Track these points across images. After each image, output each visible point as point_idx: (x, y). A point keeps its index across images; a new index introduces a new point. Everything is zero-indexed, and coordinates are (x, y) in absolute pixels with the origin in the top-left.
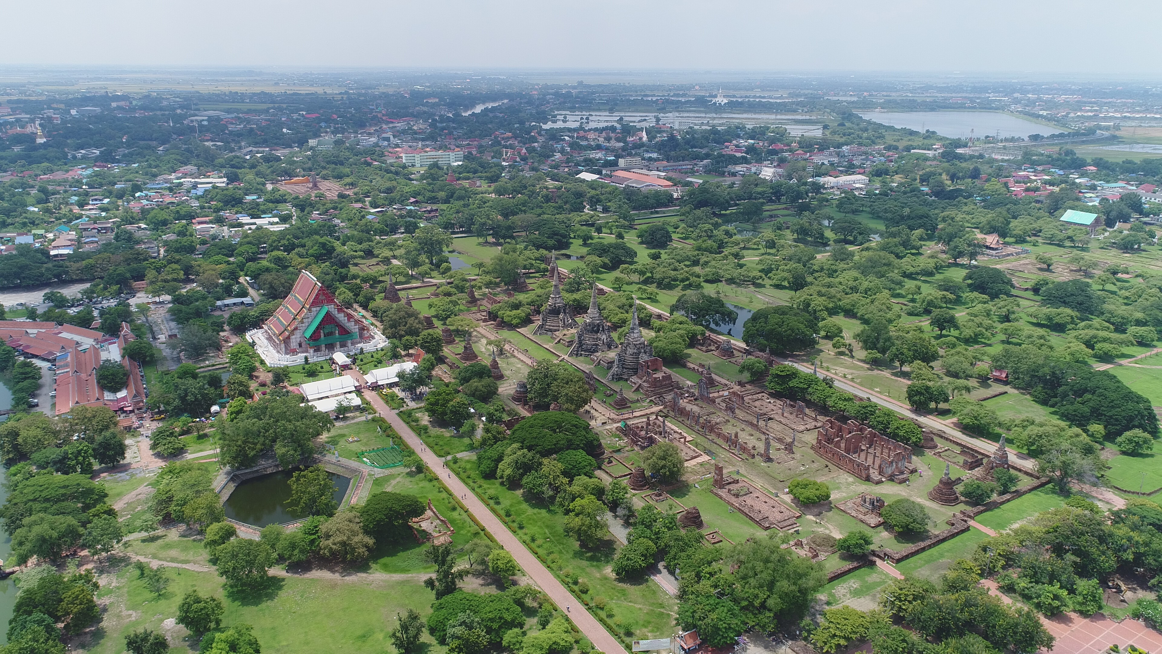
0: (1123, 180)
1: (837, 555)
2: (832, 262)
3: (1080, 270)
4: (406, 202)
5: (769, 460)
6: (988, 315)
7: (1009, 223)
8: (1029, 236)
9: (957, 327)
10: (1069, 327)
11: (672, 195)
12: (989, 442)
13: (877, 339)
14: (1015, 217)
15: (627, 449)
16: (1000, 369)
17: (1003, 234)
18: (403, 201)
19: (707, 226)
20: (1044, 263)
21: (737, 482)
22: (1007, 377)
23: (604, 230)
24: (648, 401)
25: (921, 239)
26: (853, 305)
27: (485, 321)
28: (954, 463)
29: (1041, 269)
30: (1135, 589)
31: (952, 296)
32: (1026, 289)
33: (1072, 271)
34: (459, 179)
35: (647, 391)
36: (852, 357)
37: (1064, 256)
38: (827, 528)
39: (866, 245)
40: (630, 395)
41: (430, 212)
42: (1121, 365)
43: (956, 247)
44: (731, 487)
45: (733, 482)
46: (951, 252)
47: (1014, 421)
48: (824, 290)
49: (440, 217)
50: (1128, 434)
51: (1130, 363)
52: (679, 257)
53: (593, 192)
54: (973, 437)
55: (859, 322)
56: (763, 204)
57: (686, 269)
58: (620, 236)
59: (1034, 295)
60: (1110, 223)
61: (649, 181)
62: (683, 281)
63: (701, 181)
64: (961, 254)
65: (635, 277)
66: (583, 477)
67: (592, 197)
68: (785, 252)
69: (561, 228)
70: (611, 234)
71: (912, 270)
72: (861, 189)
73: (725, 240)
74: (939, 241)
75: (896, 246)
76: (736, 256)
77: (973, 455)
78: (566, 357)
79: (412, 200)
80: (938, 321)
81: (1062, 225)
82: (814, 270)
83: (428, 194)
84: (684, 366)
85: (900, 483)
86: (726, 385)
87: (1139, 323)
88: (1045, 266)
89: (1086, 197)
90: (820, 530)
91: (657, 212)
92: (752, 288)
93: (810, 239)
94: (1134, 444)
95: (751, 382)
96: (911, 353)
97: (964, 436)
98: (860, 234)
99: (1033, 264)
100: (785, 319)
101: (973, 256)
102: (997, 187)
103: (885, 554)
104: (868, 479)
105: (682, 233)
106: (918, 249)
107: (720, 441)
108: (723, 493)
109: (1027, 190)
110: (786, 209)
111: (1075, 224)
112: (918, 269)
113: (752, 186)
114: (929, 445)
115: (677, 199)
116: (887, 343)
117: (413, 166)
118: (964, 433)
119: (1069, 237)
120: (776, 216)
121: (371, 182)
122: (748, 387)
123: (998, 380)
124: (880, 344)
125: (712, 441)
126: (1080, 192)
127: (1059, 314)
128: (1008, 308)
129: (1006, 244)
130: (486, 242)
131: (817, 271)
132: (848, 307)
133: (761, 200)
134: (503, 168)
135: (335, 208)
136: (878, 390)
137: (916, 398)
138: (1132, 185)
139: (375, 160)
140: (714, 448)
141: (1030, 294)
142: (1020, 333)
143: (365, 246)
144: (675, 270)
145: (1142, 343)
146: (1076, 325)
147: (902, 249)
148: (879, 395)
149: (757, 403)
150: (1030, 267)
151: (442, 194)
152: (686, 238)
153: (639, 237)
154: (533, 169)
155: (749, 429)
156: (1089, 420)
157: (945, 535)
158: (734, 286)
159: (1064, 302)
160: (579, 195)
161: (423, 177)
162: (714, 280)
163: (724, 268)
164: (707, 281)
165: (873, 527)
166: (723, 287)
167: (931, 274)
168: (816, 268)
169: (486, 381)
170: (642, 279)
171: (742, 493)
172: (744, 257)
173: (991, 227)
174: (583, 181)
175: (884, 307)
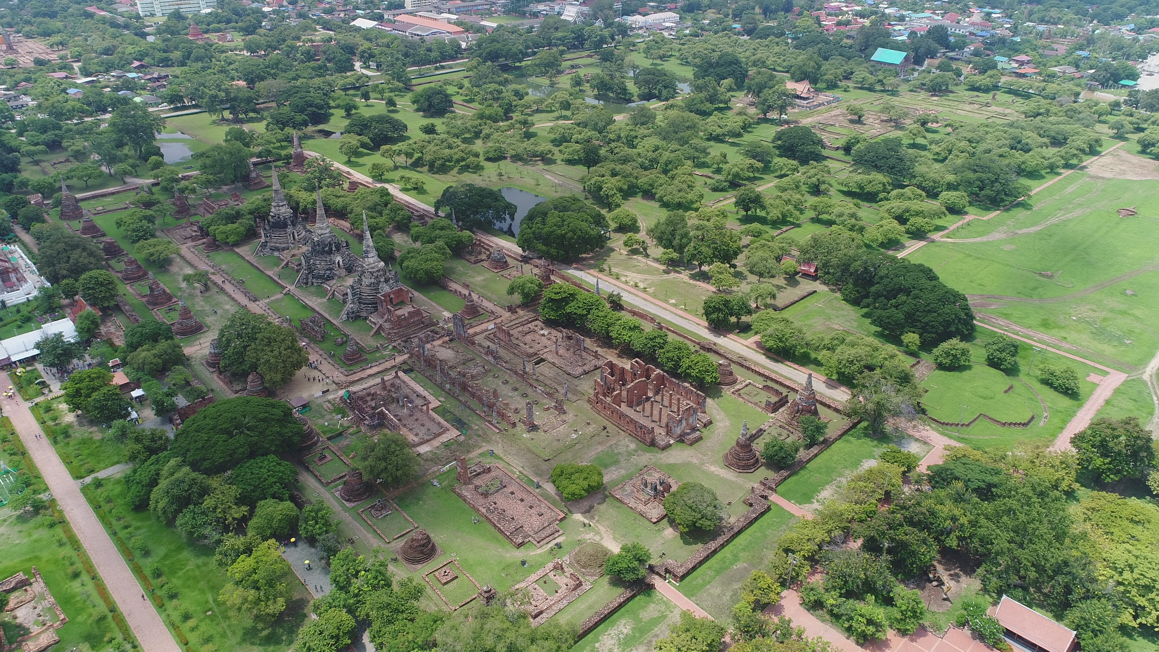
0: (929, 9)
1: (607, 578)
2: (631, 127)
3: (890, 120)
4: (127, 67)
5: (533, 428)
6: (797, 187)
7: (820, 67)
8: (840, 80)
9: (763, 207)
10: (882, 195)
11: (459, 46)
12: (796, 366)
13: (673, 235)
14: (826, 59)
15: (351, 430)
16: (808, 262)
17: (814, 81)
18: (123, 66)
19: (494, 86)
20: (855, 114)
21: (489, 470)
22: (816, 271)
23: (371, 95)
24: (390, 347)
25: (730, 89)
26: (651, 185)
27: (193, 239)
28: (756, 404)
29: (852, 121)
30: (957, 575)
31: (760, 165)
32: (837, 149)
33: (882, 121)
34: (207, 32)
35: (389, 334)
36: (647, 256)
37: (875, 103)
38: (598, 533)
39: (671, 102)
40: (369, 341)
41: (158, 79)
42: (933, 241)
43: (766, 100)
44: (477, 482)
45: (484, 472)
46: (760, 106)
47: (823, 340)
48: (618, 167)
49: (168, 86)
50: (945, 345)
51: (942, 237)
52: (455, 131)
53: (367, 45)
54: (777, 361)
55: (658, 204)
56: (562, 53)
57: (464, 146)
58: (391, 103)
59: (846, 155)
60: (918, 61)
61: (435, 26)
62: (458, 161)
63: (495, 25)
64: (770, 108)
65: (401, 160)
66: (270, 501)
67: (364, 52)
68: (580, 117)
69: (316, 97)
70: (382, 99)
71: (719, 131)
72: (671, 28)
73: (514, 103)
74: (748, 93)
75: (702, 102)
76: (525, 123)
77: (777, 392)
78: (292, 288)
79: (136, 64)
80: (743, 201)
81: (873, 66)
82: (610, 139)
83: (158, 55)
84: (445, 288)
85: (691, 445)
86: (493, 313)
87: (951, 187)
88: (856, 117)
89: (895, 30)
90: (589, 536)
91: (443, 67)
92: (541, 165)
93: (611, 95)
94: (951, 357)
95: (524, 306)
96: (710, 252)
97: (768, 361)
98: (665, 87)
99: (844, 115)
100: (565, 218)
101: (782, 109)
102: (809, 23)
103: (667, 571)
104: (653, 444)
105: (466, 95)
106: (726, 103)
107: (474, 403)
108: (467, 492)
109: (839, 24)
110: (589, 56)
111: (885, 63)
112: (725, 130)
113: (552, 30)
114: (727, 381)
115: (465, 50)
116: (684, 240)
117: (153, 15)
118: (768, 357)
119: (879, 81)
120: (577, 66)
121: (86, 40)
122: (521, 312)
123: (806, 275)
124: (676, 242)
125: (465, 404)
126: (889, 24)
127: (871, 182)
128: (819, 177)
129: (818, 91)
130: (223, 119)
131: (614, 141)
132: (646, 187)
133: (561, 48)
134: (264, 15)
135: (27, 80)
136: (673, 301)
137: (714, 316)
138: (938, 15)
139: (102, 9)
140: (465, 415)
141: (840, 154)
142: (830, 210)
143: (49, 136)
144: (450, 147)
145: (954, 210)
146: (888, 193)
147: (708, 105)
148: (673, 309)
149: (528, 338)
150: (841, 118)
151: (176, 55)
152: (471, 101)
153: (414, 102)
154: (301, 15)
155: (513, 380)
156: (904, 327)
157: (741, 525)
158: (520, 163)
159: (876, 166)
160: (350, 50)
161: (159, 32)
162: (497, 158)
163: (508, 141)
164: (488, 159)
165: (655, 523)
166: (506, 166)
167: (739, 135)
168: (612, 136)
169: (163, 345)
170: (410, 161)
171: (493, 489)
172: (534, 124)
173: (802, 73)
174: (358, 29)
175: (685, 186)
